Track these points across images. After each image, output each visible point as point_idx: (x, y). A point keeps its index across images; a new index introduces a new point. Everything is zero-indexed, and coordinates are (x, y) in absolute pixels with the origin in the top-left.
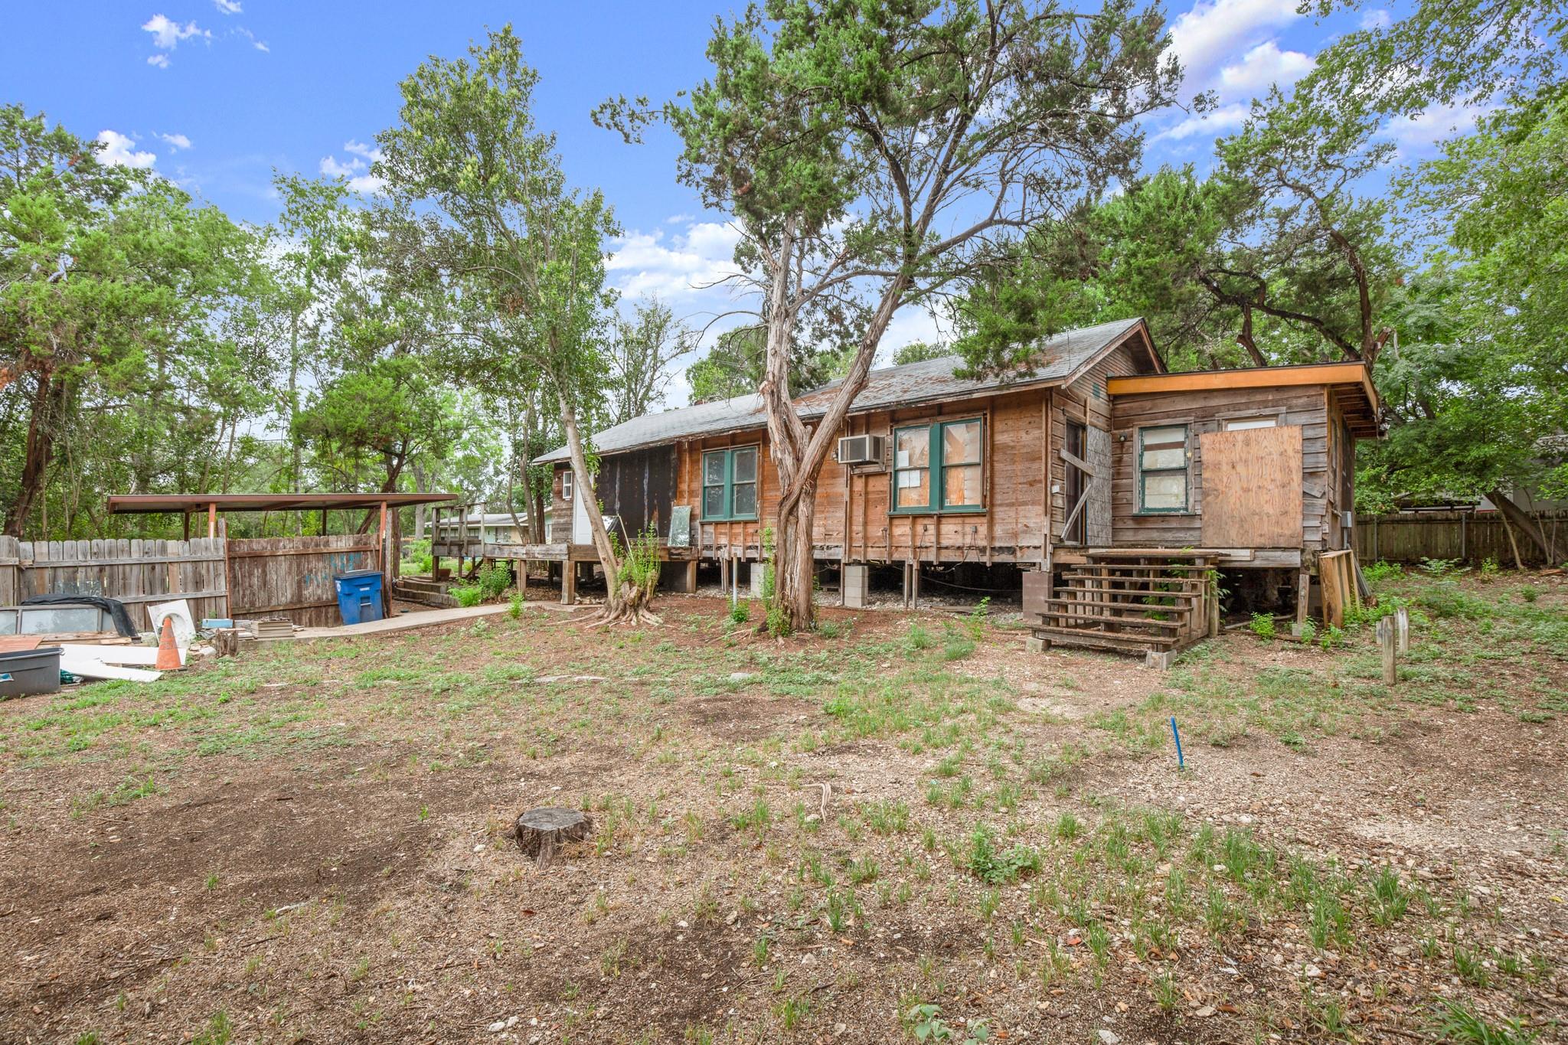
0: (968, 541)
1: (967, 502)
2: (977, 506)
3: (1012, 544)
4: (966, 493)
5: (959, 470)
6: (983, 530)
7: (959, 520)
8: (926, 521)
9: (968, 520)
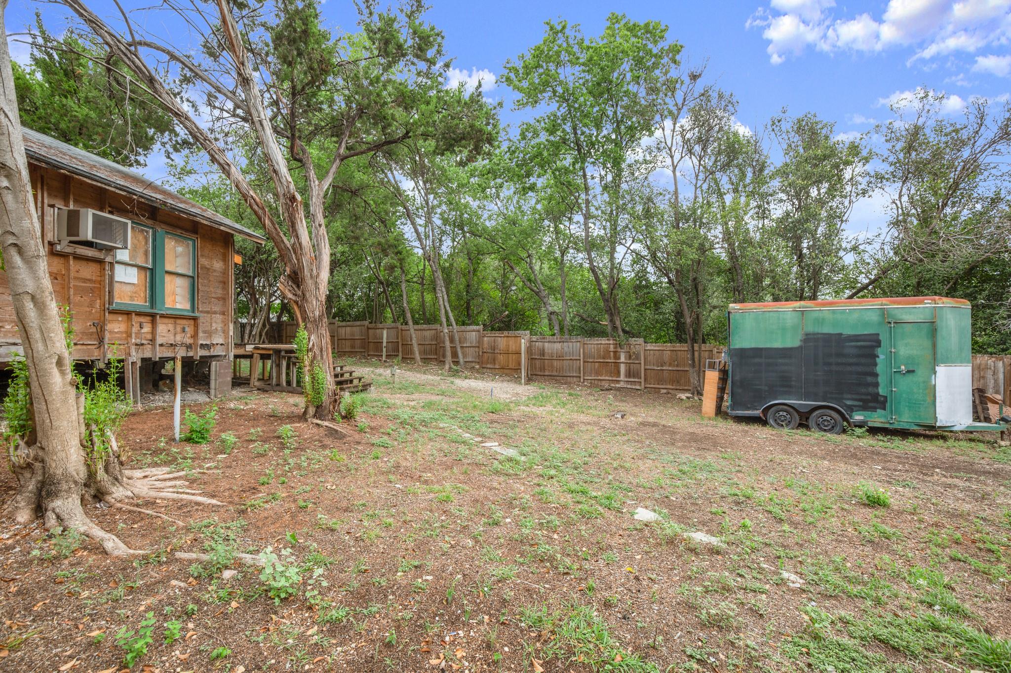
0: (179, 338)
1: (178, 306)
2: (188, 311)
3: (208, 343)
4: (178, 299)
5: (174, 277)
6: (190, 330)
7: (172, 321)
8: (142, 319)
9: (179, 321)
